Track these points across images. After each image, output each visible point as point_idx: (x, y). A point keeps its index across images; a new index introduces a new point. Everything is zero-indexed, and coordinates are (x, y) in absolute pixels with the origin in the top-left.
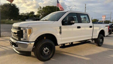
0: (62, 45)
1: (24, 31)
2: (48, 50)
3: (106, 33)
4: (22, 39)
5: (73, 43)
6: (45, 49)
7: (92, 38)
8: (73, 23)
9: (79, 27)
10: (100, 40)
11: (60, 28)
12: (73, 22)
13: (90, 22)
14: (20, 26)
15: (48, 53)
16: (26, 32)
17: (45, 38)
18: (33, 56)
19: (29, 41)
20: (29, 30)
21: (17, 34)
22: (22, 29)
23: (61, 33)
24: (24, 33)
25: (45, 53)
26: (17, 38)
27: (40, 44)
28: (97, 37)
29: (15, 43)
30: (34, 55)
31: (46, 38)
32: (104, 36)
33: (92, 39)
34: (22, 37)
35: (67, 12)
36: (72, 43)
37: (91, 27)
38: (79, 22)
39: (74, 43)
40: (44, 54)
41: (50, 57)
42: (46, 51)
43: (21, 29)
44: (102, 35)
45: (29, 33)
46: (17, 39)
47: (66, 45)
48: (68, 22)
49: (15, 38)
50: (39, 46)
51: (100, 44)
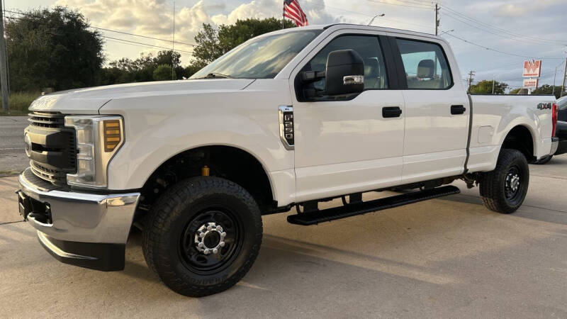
0: (302, 208)
1: (80, 132)
2: (223, 234)
3: (544, 144)
4: (72, 179)
6: (205, 230)
7: (466, 170)
9: (391, 112)
10: (509, 182)
11: (288, 117)
13: (452, 84)
14: (62, 108)
15: (224, 250)
16: (92, 140)
17: (206, 171)
19: (111, 188)
20: (108, 125)
21: (45, 153)
22: (69, 122)
23: (291, 142)
24: (79, 147)
25: (207, 250)
26: (51, 175)
27: (176, 205)
28: (490, 165)
30: (144, 263)
31: (210, 172)
32: (532, 159)
33: (468, 176)
34: (73, 167)
36: (356, 196)
37: (457, 110)
38: (390, 86)
39: (366, 198)
40: (202, 257)
41: (234, 272)
42: (212, 239)
43: (66, 125)
44: (518, 155)
47: (322, 206)
48: (328, 85)
50: (168, 215)
51: (507, 201)
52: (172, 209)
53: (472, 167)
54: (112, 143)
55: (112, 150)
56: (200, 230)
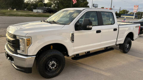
0: (75, 56)
2: (56, 64)
3: (136, 36)
5: (89, 52)
6: (51, 63)
7: (116, 44)
8: (90, 29)
9: (98, 32)
10: (126, 46)
12: (90, 27)
13: (114, 23)
19: (28, 55)
20: (28, 40)
21: (12, 44)
22: (17, 38)
23: (73, 41)
24: (20, 44)
25: (52, 68)
27: (44, 58)
28: (122, 42)
32: (133, 40)
34: (19, 49)
35: (83, 10)
37: (115, 30)
44: (129, 39)
46: (13, 50)
50: (42, 61)
51: (125, 50)
54: (28, 44)
55: (28, 46)
56: (50, 63)
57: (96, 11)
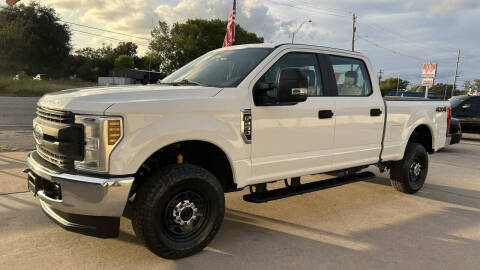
0: (254, 189)
1: (88, 130)
2: (195, 210)
3: (440, 139)
4: (79, 165)
5: (299, 178)
6: (181, 206)
7: (381, 159)
8: (303, 99)
9: (325, 114)
10: (413, 169)
11: (247, 116)
12: (302, 91)
13: (371, 92)
14: (73, 109)
15: (195, 222)
16: (97, 133)
17: (180, 158)
18: (127, 238)
19: (111, 173)
20: (112, 124)
21: (57, 143)
22: (78, 120)
23: (249, 137)
24: (87, 140)
25: (182, 222)
26: (59, 161)
27: (160, 187)
28: (399, 155)
29: (50, 179)
30: (133, 233)
31: (184, 160)
32: (431, 151)
33: (381, 164)
34: (81, 155)
35: (276, 47)
36: (296, 180)
37: (375, 113)
38: (325, 93)
39: (303, 182)
40: (178, 228)
41: (203, 239)
42: (186, 214)
43: (76, 122)
44: (420, 147)
45: (112, 138)
46: (59, 163)
47: (270, 187)
49: (50, 157)
50: (155, 195)
51: (411, 184)
52: (157, 190)
53: (385, 158)
55: (113, 143)
56: (178, 206)
57: (316, 54)
